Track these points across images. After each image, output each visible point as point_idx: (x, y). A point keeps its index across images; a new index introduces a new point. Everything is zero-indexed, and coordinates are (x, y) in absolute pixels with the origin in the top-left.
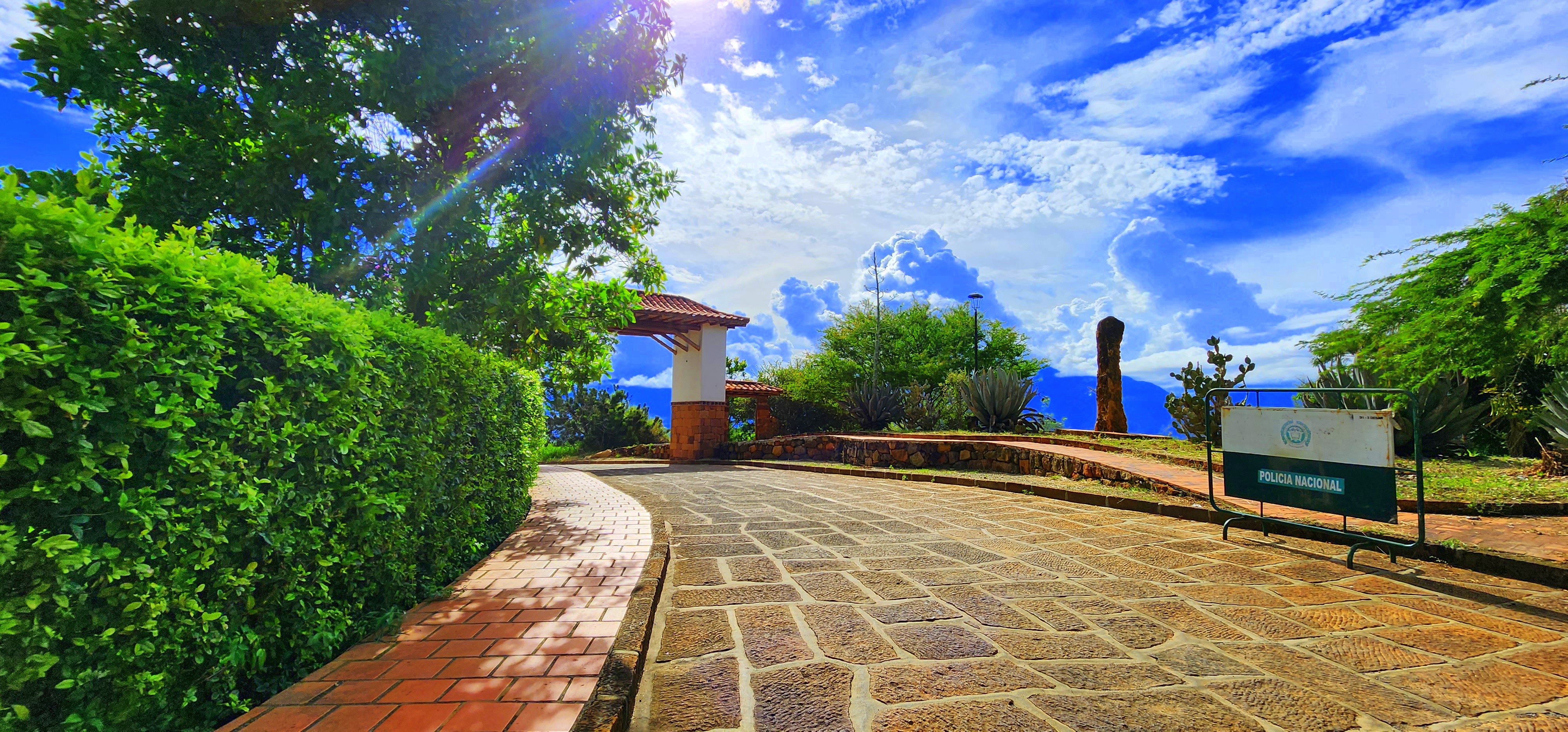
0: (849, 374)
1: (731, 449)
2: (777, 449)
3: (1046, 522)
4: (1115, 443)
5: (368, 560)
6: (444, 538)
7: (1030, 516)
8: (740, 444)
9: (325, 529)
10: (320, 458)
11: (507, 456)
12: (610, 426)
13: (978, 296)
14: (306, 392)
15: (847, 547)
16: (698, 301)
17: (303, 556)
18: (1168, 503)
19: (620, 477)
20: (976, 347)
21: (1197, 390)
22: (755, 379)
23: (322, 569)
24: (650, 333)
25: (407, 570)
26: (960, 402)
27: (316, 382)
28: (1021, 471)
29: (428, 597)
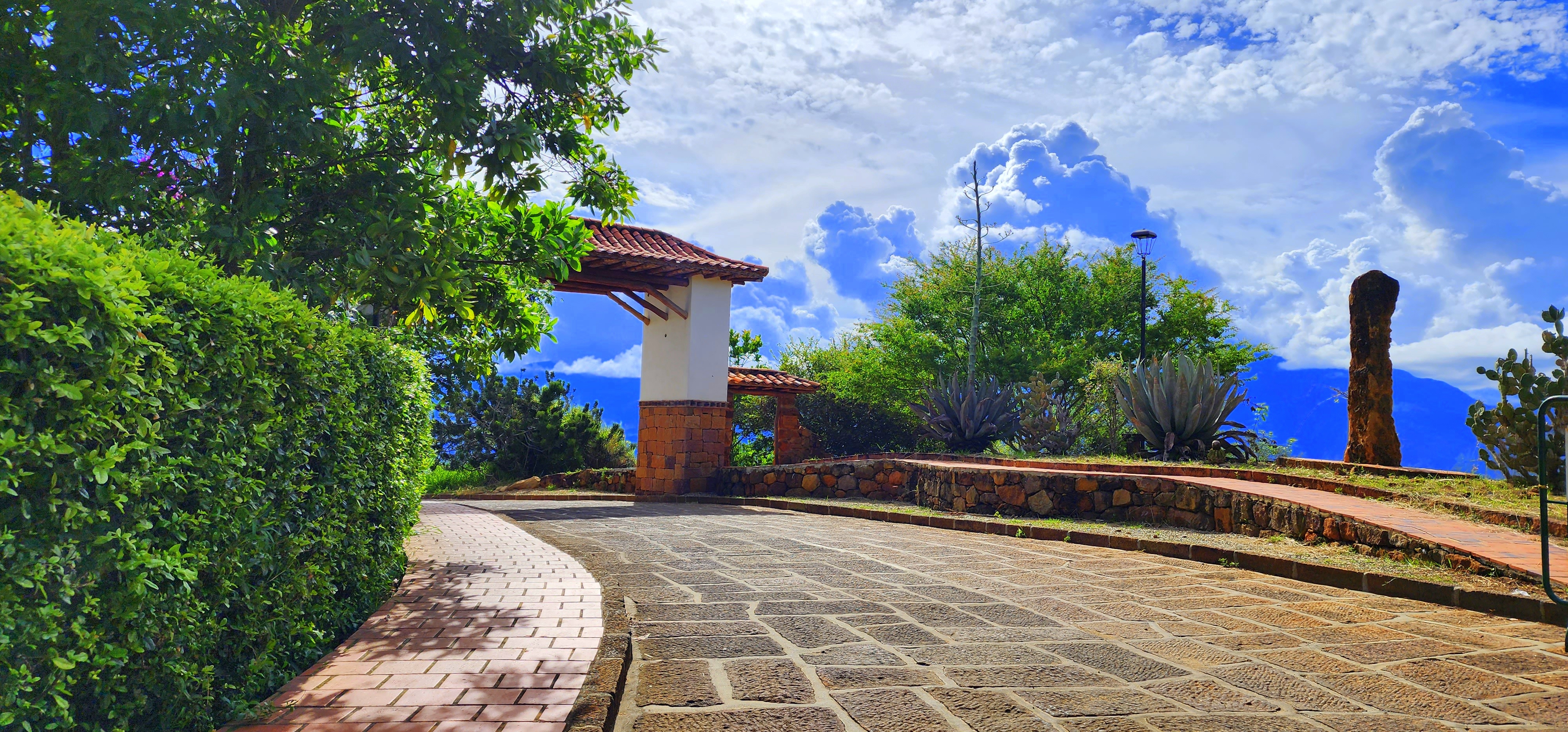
0: (929, 356)
1: (735, 478)
2: (810, 481)
3: (1260, 615)
4: (1379, 483)
5: (134, 657)
6: (262, 622)
7: (1232, 604)
8: (749, 470)
9: (64, 606)
10: (58, 491)
11: (367, 488)
12: (539, 438)
13: (1147, 235)
14: (37, 383)
15: (923, 647)
16: (685, 238)
17: (27, 650)
18: (1470, 587)
19: (552, 523)
20: (1143, 319)
21: (1524, 397)
22: (775, 366)
23: (58, 673)
24: (605, 289)
25: (200, 674)
26: (1113, 412)
27: (55, 366)
28: (1216, 527)
29: (233, 718)
